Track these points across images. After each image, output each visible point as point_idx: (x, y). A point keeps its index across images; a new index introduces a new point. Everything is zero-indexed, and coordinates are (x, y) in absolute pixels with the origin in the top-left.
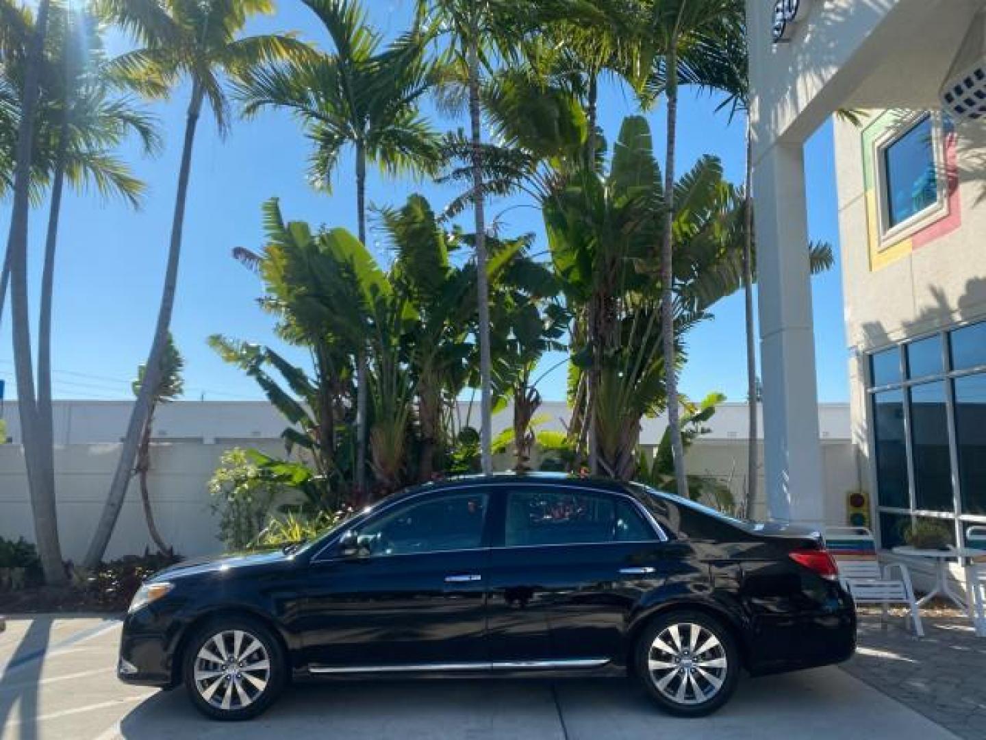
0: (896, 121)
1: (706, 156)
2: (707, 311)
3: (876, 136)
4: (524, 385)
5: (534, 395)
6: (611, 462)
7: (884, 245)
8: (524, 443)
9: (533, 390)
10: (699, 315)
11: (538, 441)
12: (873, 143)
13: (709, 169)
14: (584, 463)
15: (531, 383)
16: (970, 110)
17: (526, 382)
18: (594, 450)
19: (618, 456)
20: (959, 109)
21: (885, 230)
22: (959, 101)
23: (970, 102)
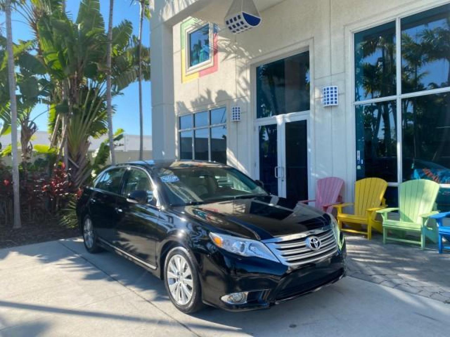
0: (196, 23)
1: (126, 20)
2: (121, 91)
3: (187, 27)
4: (27, 120)
5: (33, 126)
6: (75, 159)
7: (188, 73)
8: (27, 150)
9: (32, 123)
10: (117, 93)
11: (34, 150)
12: (186, 30)
13: (127, 27)
14: (61, 161)
15: (31, 119)
16: (233, 29)
17: (28, 118)
18: (67, 153)
19: (79, 157)
20: (230, 28)
21: (188, 68)
22: (231, 25)
23: (234, 26)
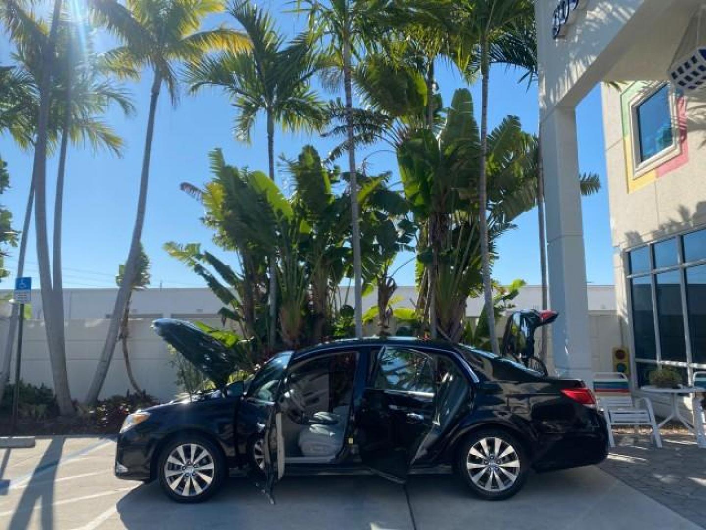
0: (644, 87)
1: (509, 116)
2: (512, 222)
3: (631, 98)
4: (384, 276)
5: (392, 284)
6: (446, 329)
7: (637, 175)
8: (385, 316)
9: (391, 279)
10: (507, 226)
11: (395, 314)
12: (629, 103)
13: (512, 123)
14: (427, 330)
15: (389, 275)
16: (689, 84)
17: (386, 274)
18: (434, 322)
19: (451, 325)
20: (682, 83)
21: (638, 164)
22: (681, 77)
